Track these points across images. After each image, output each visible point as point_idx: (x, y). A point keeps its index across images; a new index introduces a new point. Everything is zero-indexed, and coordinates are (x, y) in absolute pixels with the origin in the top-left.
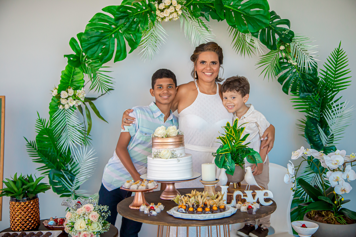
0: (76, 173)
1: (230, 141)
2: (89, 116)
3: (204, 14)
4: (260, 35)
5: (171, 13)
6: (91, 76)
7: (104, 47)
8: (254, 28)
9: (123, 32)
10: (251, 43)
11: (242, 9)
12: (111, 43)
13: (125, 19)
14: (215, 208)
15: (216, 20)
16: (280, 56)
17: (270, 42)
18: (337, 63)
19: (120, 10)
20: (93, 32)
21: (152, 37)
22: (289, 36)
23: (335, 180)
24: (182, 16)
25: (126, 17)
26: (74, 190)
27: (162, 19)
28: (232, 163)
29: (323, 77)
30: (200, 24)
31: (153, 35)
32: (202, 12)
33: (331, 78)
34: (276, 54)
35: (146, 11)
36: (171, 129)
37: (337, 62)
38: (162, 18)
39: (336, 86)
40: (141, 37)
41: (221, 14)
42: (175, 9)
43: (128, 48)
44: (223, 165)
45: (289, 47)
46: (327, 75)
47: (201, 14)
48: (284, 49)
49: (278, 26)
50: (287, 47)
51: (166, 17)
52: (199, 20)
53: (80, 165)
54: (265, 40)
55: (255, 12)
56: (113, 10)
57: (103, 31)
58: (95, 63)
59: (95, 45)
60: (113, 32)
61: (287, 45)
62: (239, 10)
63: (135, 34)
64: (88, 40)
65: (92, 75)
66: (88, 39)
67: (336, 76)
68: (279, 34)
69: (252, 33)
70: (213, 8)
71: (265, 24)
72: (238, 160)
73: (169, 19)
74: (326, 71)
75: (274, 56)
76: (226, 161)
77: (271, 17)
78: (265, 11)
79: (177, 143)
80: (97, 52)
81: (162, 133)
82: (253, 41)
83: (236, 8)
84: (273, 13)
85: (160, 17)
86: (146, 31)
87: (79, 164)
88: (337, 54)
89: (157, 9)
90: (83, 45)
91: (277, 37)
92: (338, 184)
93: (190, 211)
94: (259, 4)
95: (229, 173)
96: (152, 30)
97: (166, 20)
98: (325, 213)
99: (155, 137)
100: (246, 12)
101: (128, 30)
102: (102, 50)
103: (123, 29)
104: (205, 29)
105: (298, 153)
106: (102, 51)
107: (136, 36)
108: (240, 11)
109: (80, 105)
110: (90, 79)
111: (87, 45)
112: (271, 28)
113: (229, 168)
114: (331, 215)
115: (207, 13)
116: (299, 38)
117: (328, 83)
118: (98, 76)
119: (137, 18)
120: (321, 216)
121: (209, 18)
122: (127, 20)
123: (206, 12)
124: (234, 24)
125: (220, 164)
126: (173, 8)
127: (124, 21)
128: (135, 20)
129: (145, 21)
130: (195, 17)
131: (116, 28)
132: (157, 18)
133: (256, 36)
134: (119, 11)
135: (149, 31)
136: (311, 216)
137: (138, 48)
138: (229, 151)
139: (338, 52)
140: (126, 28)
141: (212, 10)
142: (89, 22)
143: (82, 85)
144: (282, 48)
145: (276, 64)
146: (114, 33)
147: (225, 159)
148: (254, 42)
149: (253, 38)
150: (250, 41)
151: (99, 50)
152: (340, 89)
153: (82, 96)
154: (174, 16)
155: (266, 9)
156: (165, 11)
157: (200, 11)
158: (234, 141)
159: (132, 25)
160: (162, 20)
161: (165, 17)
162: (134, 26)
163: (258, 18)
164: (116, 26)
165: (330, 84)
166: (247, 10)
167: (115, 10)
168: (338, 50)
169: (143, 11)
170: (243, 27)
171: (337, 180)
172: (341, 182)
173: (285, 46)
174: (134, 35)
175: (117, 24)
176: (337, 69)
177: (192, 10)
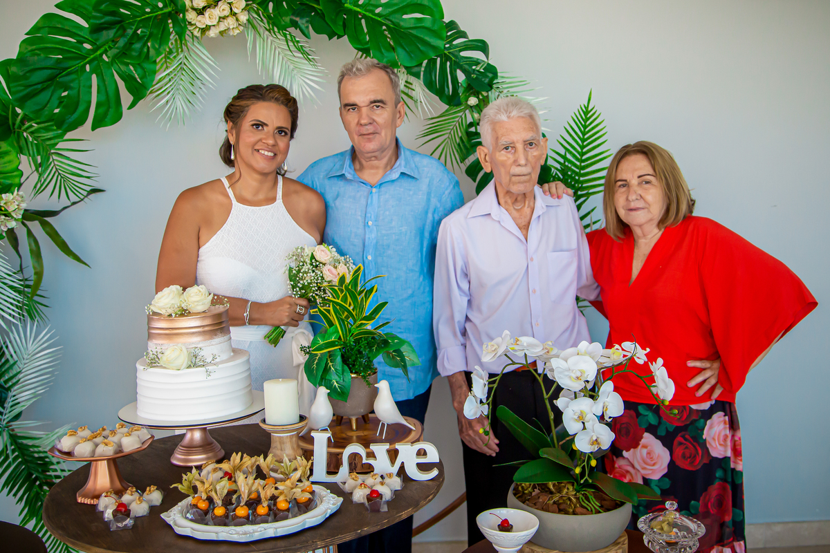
0: (10, 384)
1: (341, 321)
2: (37, 254)
3: (297, 22)
4: (425, 72)
5: (222, 19)
6: (35, 161)
7: (65, 94)
8: (411, 56)
9: (110, 59)
10: (406, 90)
11: (384, 13)
12: (82, 85)
13: (115, 30)
14: (282, 505)
15: (325, 37)
16: (470, 120)
17: (446, 89)
18: (586, 137)
19: (103, 7)
20: (36, 58)
21: (184, 72)
22: (487, 76)
23: (576, 417)
24: (250, 26)
25: (118, 26)
26: (7, 423)
27: (204, 30)
28: (345, 374)
29: (558, 166)
30: (291, 44)
31: (185, 67)
32: (294, 18)
33: (573, 167)
34: (460, 114)
35: (164, 13)
36: (192, 295)
37: (584, 134)
38: (202, 29)
39: (584, 185)
40: (155, 72)
41: (335, 22)
42: (231, 9)
43: (126, 98)
44: (322, 378)
45: (486, 99)
46: (565, 162)
47: (292, 21)
48: (477, 105)
49: (463, 54)
50: (484, 101)
51: (212, 28)
52: (289, 37)
53: (21, 366)
54: (434, 84)
55: (413, 21)
56: (84, 8)
57: (61, 57)
58: (47, 129)
59: (43, 90)
60: (88, 59)
61: (482, 95)
62: (379, 15)
63: (139, 64)
64: (25, 77)
65: (39, 159)
66: (25, 74)
67: (583, 164)
68: (464, 71)
69: (406, 68)
70: (320, 10)
71: (434, 48)
72: (359, 366)
73: (220, 32)
74: (563, 154)
75: (457, 119)
76: (330, 368)
77: (449, 34)
78: (434, 21)
79: (206, 329)
80: (48, 105)
81: (169, 306)
82: (410, 86)
83: (372, 12)
84: (452, 25)
85: (197, 27)
86: (169, 58)
87: (19, 363)
88: (584, 117)
89: (187, 7)
90: (12, 90)
91: (461, 77)
92: (584, 428)
93: (216, 517)
94: (420, 5)
95: (336, 396)
96: (181, 56)
97: (212, 33)
98: (554, 485)
99: (155, 313)
100: (393, 20)
101: (124, 54)
102: (62, 100)
103: (111, 53)
104: (301, 56)
105: (496, 347)
106: (61, 102)
107: (143, 68)
108: (380, 17)
109: (13, 229)
110: (34, 168)
111: (23, 88)
112: (448, 58)
113: (337, 385)
114: (568, 489)
115: (304, 21)
116: (508, 80)
117: (567, 180)
118: (53, 160)
119: (144, 27)
120: (546, 491)
121: (309, 32)
122: (120, 32)
123: (302, 17)
124: (366, 46)
125: (316, 377)
126: (227, 7)
127: (113, 35)
128: (139, 32)
129: (162, 34)
130: (278, 29)
131: (94, 51)
132: (191, 28)
133: (417, 75)
134: (100, 11)
135: (175, 57)
136: (523, 492)
137: (149, 98)
138: (337, 346)
139: (586, 113)
140: (117, 51)
141: (317, 13)
142: (26, 34)
143: (17, 181)
144: (473, 101)
145: (461, 138)
146: (89, 63)
147: (327, 364)
148: (413, 87)
149: (412, 79)
150: (405, 86)
151: (55, 101)
152: (591, 191)
153: (17, 207)
154: (229, 24)
155: (437, 17)
156: (207, 14)
157: (290, 14)
158: (350, 320)
159: (133, 43)
160: (201, 33)
161: (208, 28)
162: (137, 46)
163: (422, 36)
164: (95, 46)
165: (571, 182)
166: (397, 16)
167: (90, 8)
168: (587, 108)
169: (159, 13)
170: (386, 54)
171: (581, 419)
172: (591, 422)
173: (478, 97)
174: (137, 66)
175: (97, 40)
176: (584, 150)
177: (271, 11)
